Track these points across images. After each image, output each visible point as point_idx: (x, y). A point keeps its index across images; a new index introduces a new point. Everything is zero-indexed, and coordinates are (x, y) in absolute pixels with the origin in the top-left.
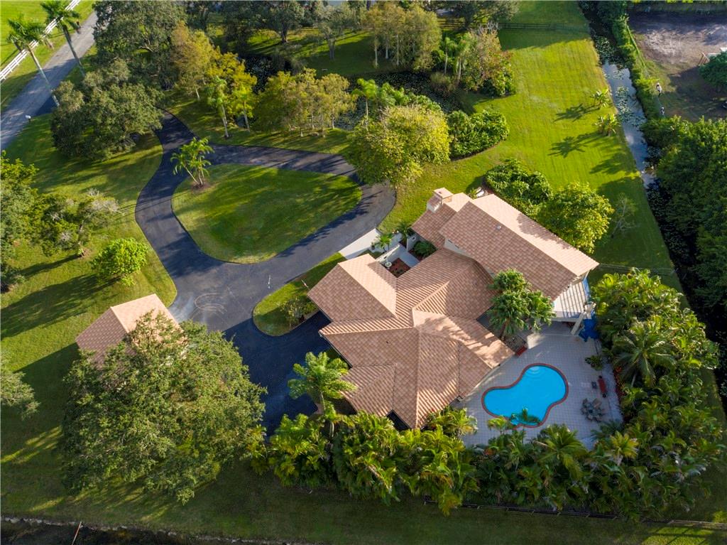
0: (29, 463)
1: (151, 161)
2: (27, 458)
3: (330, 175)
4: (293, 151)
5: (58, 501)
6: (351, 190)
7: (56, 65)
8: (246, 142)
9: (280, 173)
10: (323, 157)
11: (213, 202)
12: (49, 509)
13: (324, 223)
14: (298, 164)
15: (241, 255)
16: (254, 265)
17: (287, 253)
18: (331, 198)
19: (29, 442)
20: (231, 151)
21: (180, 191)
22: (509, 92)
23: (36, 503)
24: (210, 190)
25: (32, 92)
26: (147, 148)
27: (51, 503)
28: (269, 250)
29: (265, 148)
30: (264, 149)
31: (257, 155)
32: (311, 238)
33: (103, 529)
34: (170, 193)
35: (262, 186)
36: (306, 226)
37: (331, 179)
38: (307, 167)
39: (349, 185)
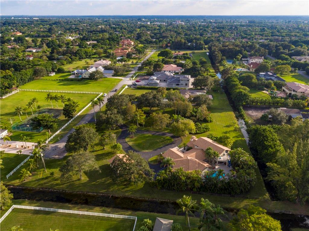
0: (98, 184)
1: (119, 132)
2: (97, 183)
3: (165, 136)
4: (155, 131)
5: (106, 190)
6: (171, 139)
7: (91, 113)
8: (143, 129)
9: (152, 135)
10: (163, 133)
11: (136, 140)
12: (104, 192)
13: (164, 145)
14: (157, 134)
15: (144, 150)
16: (147, 152)
17: (155, 150)
18: (165, 140)
19: (98, 181)
20: (139, 131)
21: (127, 138)
22: (211, 121)
23: (101, 191)
24: (135, 138)
26: (118, 130)
27: (104, 191)
28: (151, 149)
29: (148, 131)
31: (146, 132)
32: (162, 147)
33: (116, 196)
34: (125, 138)
35: (148, 137)
36: (160, 145)
37: (165, 137)
38: (159, 134)
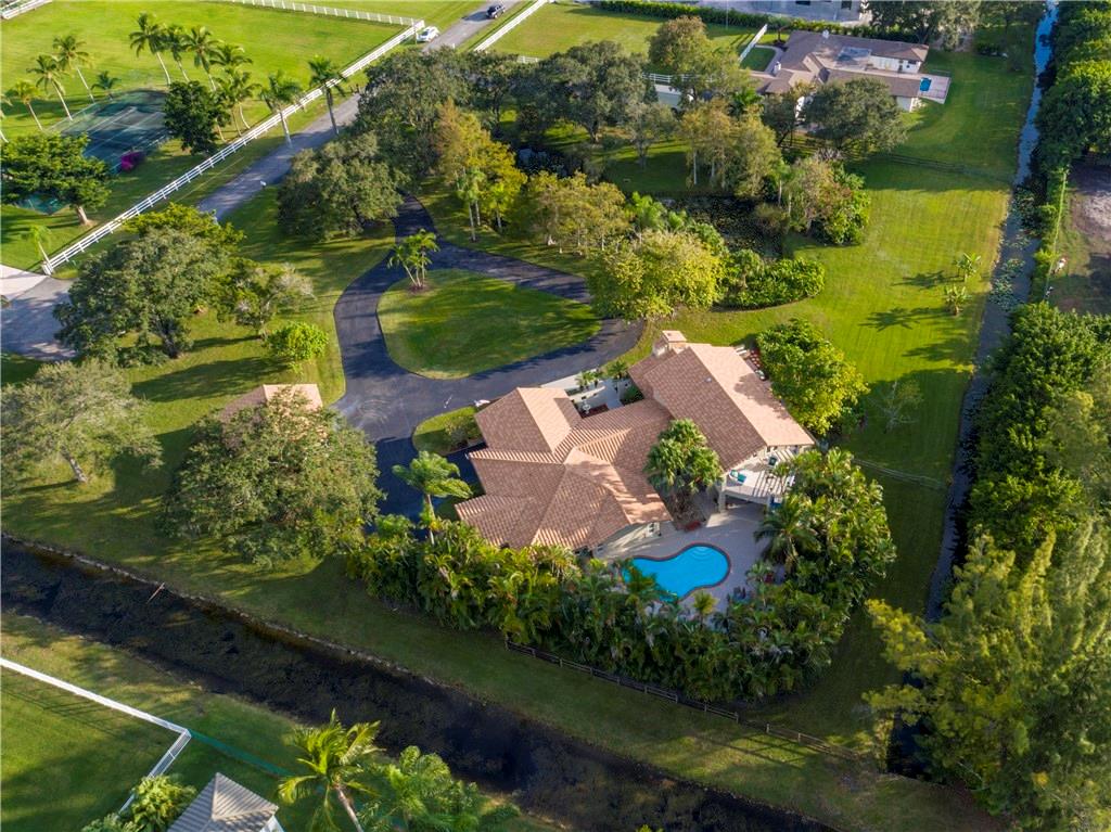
1: (377, 252)
3: (574, 302)
4: (543, 268)
6: (589, 322)
7: (317, 130)
8: (494, 250)
9: (515, 291)
10: (575, 280)
11: (427, 308)
13: (541, 351)
14: (541, 284)
15: (430, 369)
16: (440, 382)
17: (482, 376)
18: (560, 327)
20: (471, 256)
21: (394, 290)
24: (428, 294)
25: (279, 157)
26: (379, 238)
28: (463, 369)
29: (512, 260)
30: (510, 261)
31: (499, 265)
32: (518, 366)
34: (382, 290)
35: (488, 300)
36: (517, 352)
37: (572, 306)
38: (551, 288)
39: (590, 316)
